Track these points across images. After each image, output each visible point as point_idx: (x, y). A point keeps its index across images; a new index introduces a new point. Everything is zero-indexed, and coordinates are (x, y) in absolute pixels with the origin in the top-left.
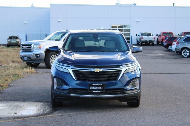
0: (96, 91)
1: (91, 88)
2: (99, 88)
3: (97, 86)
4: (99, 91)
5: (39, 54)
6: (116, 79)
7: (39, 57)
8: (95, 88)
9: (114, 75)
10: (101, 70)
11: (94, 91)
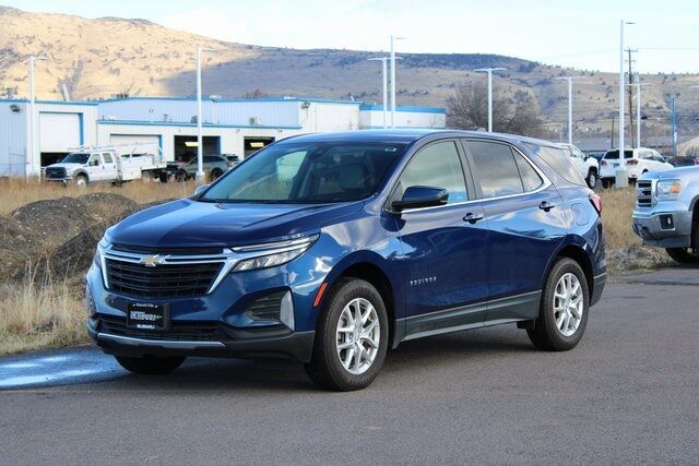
0: (144, 326)
1: (134, 315)
2: (151, 317)
3: (148, 311)
4: (150, 327)
5: (671, 216)
6: (203, 292)
7: (672, 225)
8: (142, 316)
9: (198, 277)
10: (162, 260)
11: (139, 326)
